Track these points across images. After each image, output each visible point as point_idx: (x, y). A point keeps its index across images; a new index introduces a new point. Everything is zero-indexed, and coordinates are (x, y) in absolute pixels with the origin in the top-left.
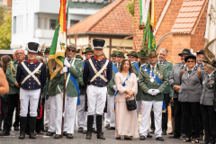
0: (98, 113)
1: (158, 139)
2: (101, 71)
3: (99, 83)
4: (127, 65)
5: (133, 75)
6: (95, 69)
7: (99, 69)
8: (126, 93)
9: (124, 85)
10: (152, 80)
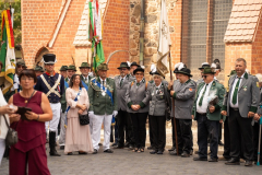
0: (52, 130)
1: (106, 151)
2: (55, 87)
3: (53, 99)
4: (78, 79)
5: (84, 89)
6: (48, 86)
7: (52, 84)
8: (78, 107)
9: (76, 100)
10: (104, 94)
